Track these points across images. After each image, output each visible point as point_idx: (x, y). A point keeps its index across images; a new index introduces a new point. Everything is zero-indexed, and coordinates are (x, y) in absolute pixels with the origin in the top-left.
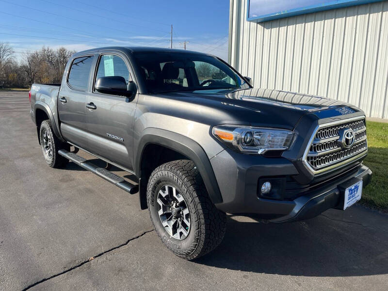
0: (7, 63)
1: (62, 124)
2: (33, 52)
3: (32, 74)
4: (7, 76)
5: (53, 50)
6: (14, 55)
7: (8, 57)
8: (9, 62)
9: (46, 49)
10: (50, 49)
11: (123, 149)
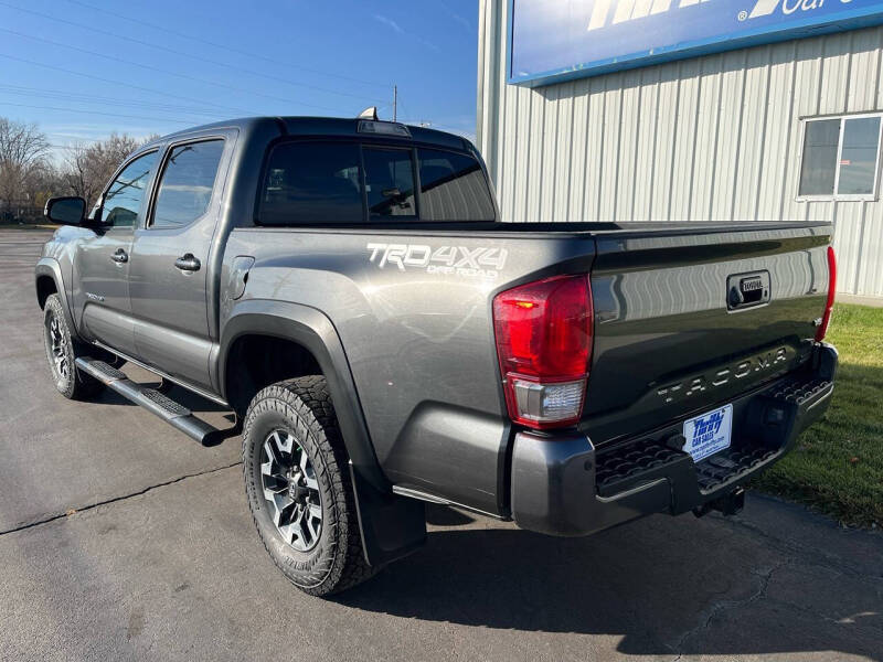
0: (32, 169)
2: (91, 145)
3: (87, 193)
4: (33, 198)
5: (136, 141)
6: (49, 151)
7: (35, 156)
8: (37, 166)
9: (121, 137)
10: (128, 138)
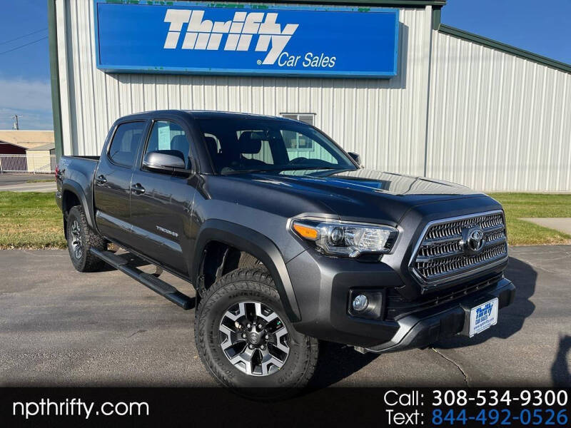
1: (98, 212)
11: (177, 247)
